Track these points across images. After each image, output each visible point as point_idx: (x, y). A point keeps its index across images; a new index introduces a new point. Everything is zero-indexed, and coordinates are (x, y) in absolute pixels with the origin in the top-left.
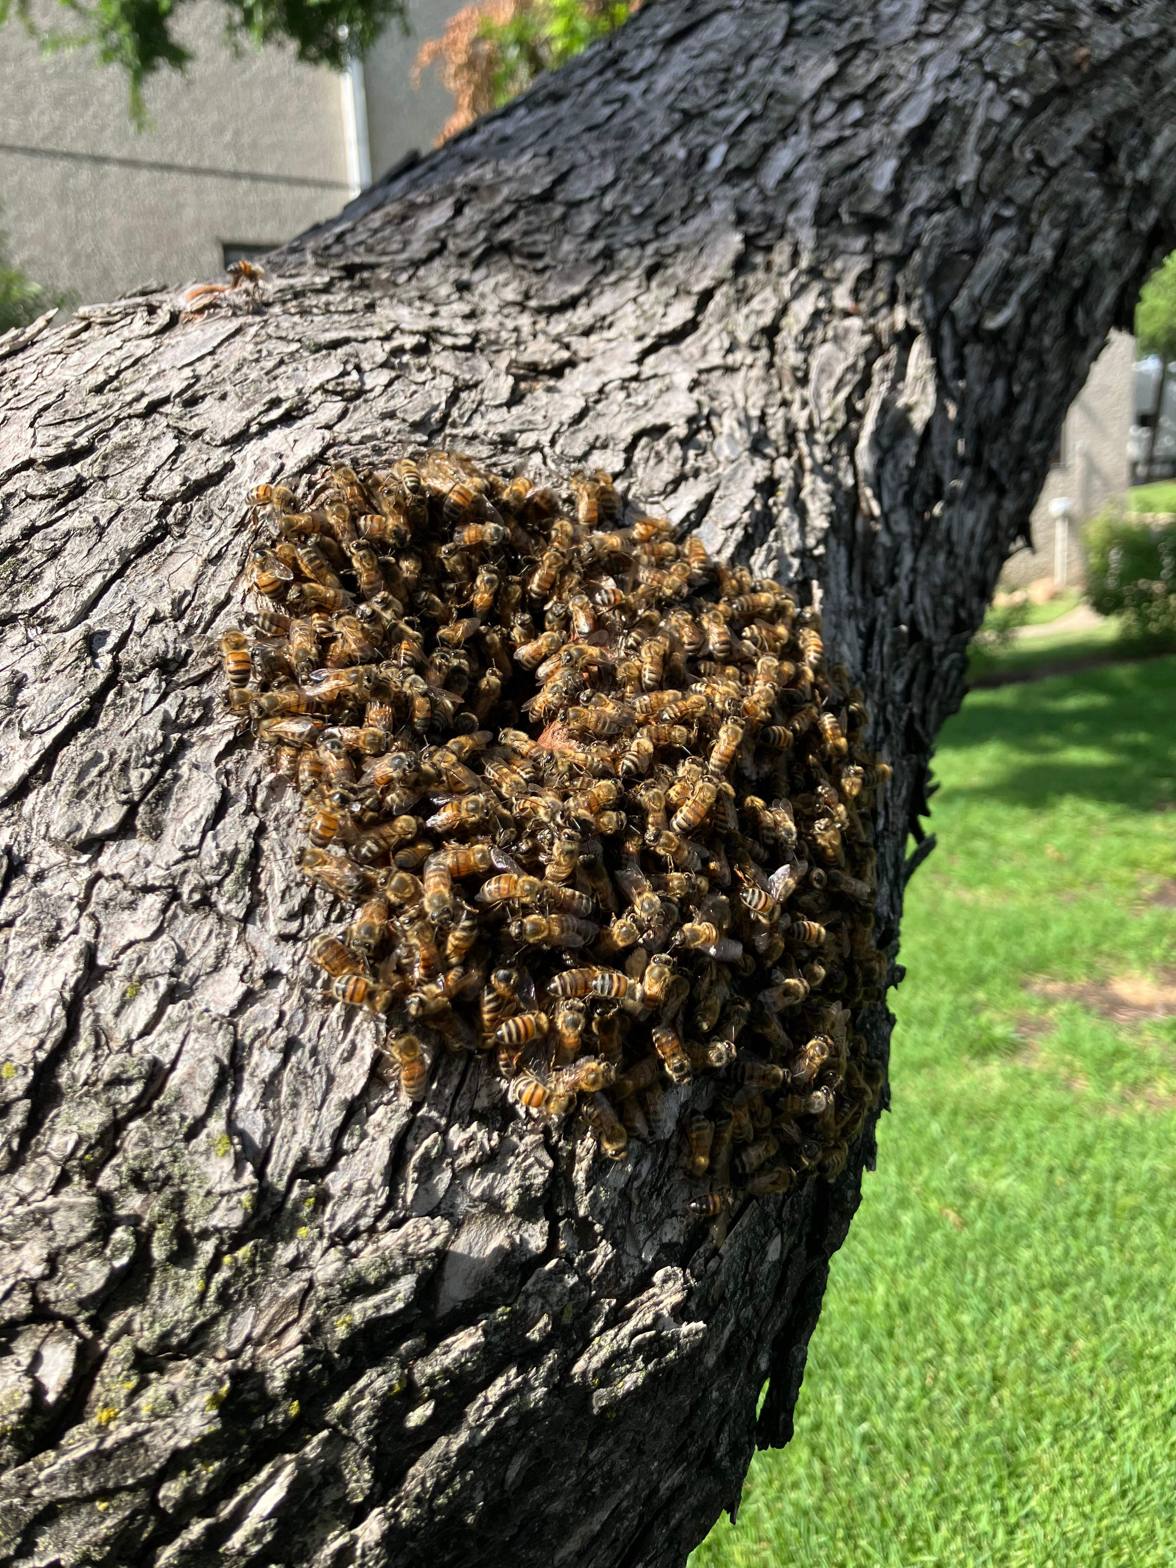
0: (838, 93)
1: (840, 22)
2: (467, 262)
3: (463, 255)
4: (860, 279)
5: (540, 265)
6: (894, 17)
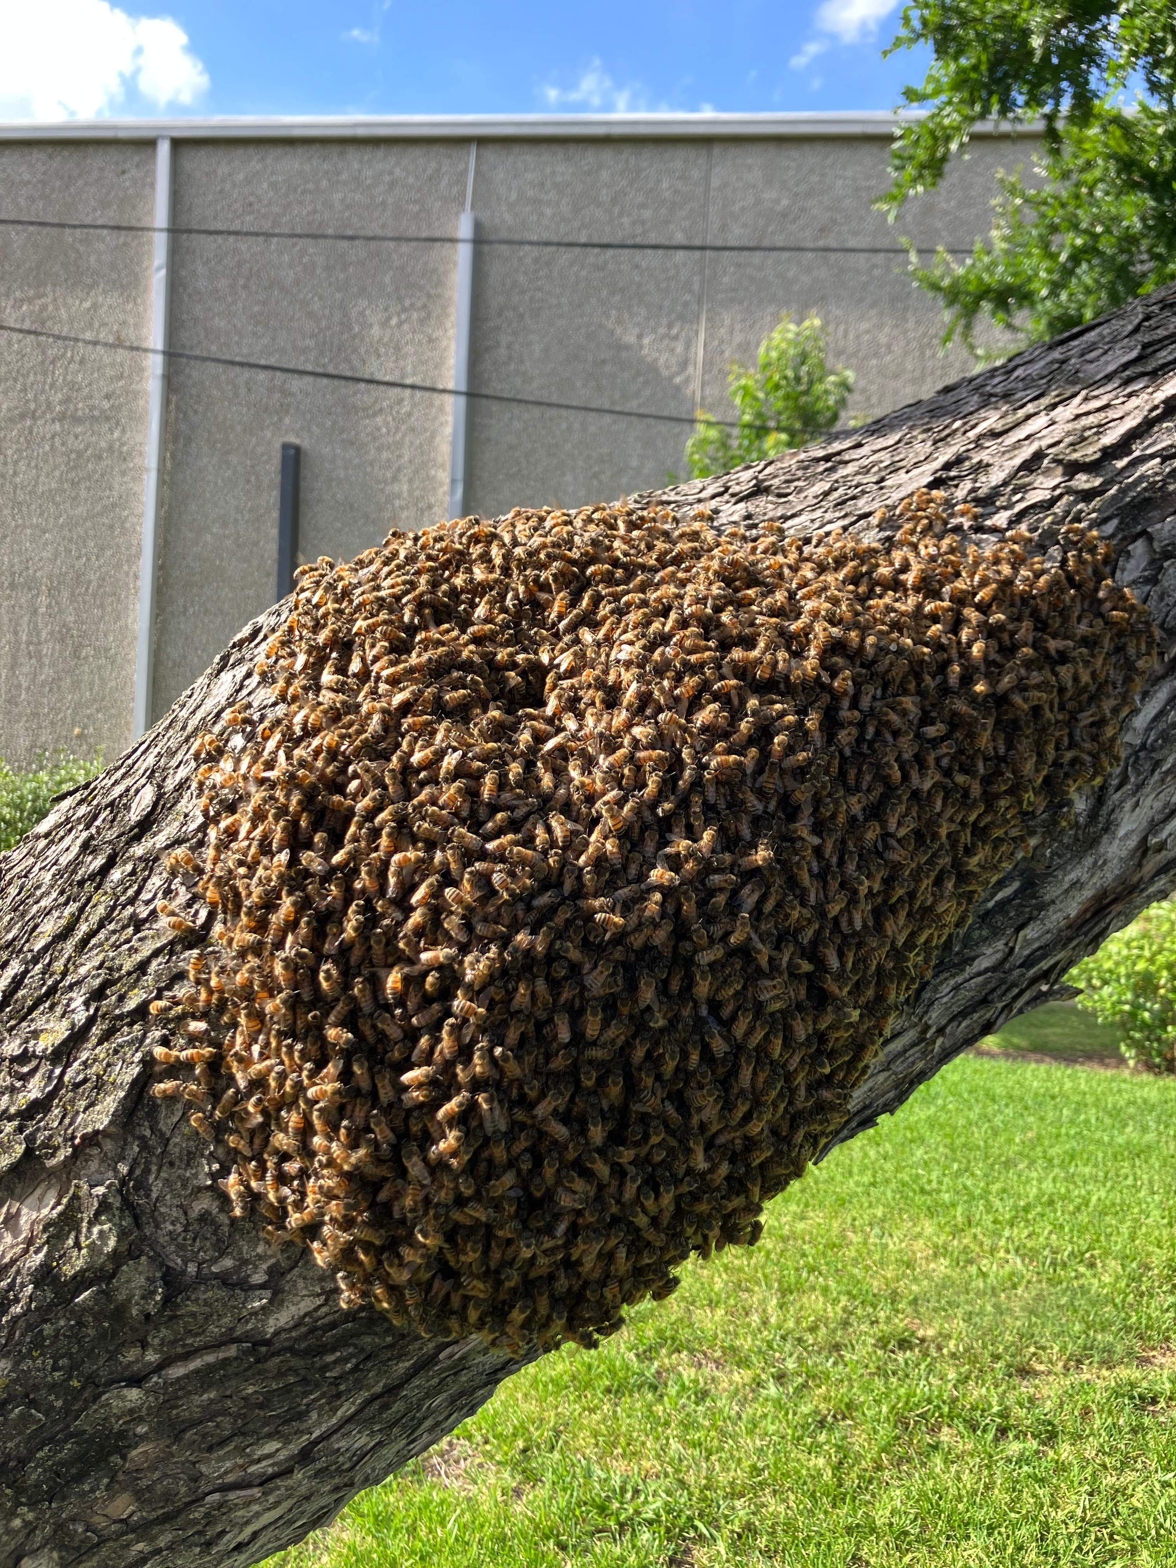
0: (1130, 372)
4: (1033, 506)
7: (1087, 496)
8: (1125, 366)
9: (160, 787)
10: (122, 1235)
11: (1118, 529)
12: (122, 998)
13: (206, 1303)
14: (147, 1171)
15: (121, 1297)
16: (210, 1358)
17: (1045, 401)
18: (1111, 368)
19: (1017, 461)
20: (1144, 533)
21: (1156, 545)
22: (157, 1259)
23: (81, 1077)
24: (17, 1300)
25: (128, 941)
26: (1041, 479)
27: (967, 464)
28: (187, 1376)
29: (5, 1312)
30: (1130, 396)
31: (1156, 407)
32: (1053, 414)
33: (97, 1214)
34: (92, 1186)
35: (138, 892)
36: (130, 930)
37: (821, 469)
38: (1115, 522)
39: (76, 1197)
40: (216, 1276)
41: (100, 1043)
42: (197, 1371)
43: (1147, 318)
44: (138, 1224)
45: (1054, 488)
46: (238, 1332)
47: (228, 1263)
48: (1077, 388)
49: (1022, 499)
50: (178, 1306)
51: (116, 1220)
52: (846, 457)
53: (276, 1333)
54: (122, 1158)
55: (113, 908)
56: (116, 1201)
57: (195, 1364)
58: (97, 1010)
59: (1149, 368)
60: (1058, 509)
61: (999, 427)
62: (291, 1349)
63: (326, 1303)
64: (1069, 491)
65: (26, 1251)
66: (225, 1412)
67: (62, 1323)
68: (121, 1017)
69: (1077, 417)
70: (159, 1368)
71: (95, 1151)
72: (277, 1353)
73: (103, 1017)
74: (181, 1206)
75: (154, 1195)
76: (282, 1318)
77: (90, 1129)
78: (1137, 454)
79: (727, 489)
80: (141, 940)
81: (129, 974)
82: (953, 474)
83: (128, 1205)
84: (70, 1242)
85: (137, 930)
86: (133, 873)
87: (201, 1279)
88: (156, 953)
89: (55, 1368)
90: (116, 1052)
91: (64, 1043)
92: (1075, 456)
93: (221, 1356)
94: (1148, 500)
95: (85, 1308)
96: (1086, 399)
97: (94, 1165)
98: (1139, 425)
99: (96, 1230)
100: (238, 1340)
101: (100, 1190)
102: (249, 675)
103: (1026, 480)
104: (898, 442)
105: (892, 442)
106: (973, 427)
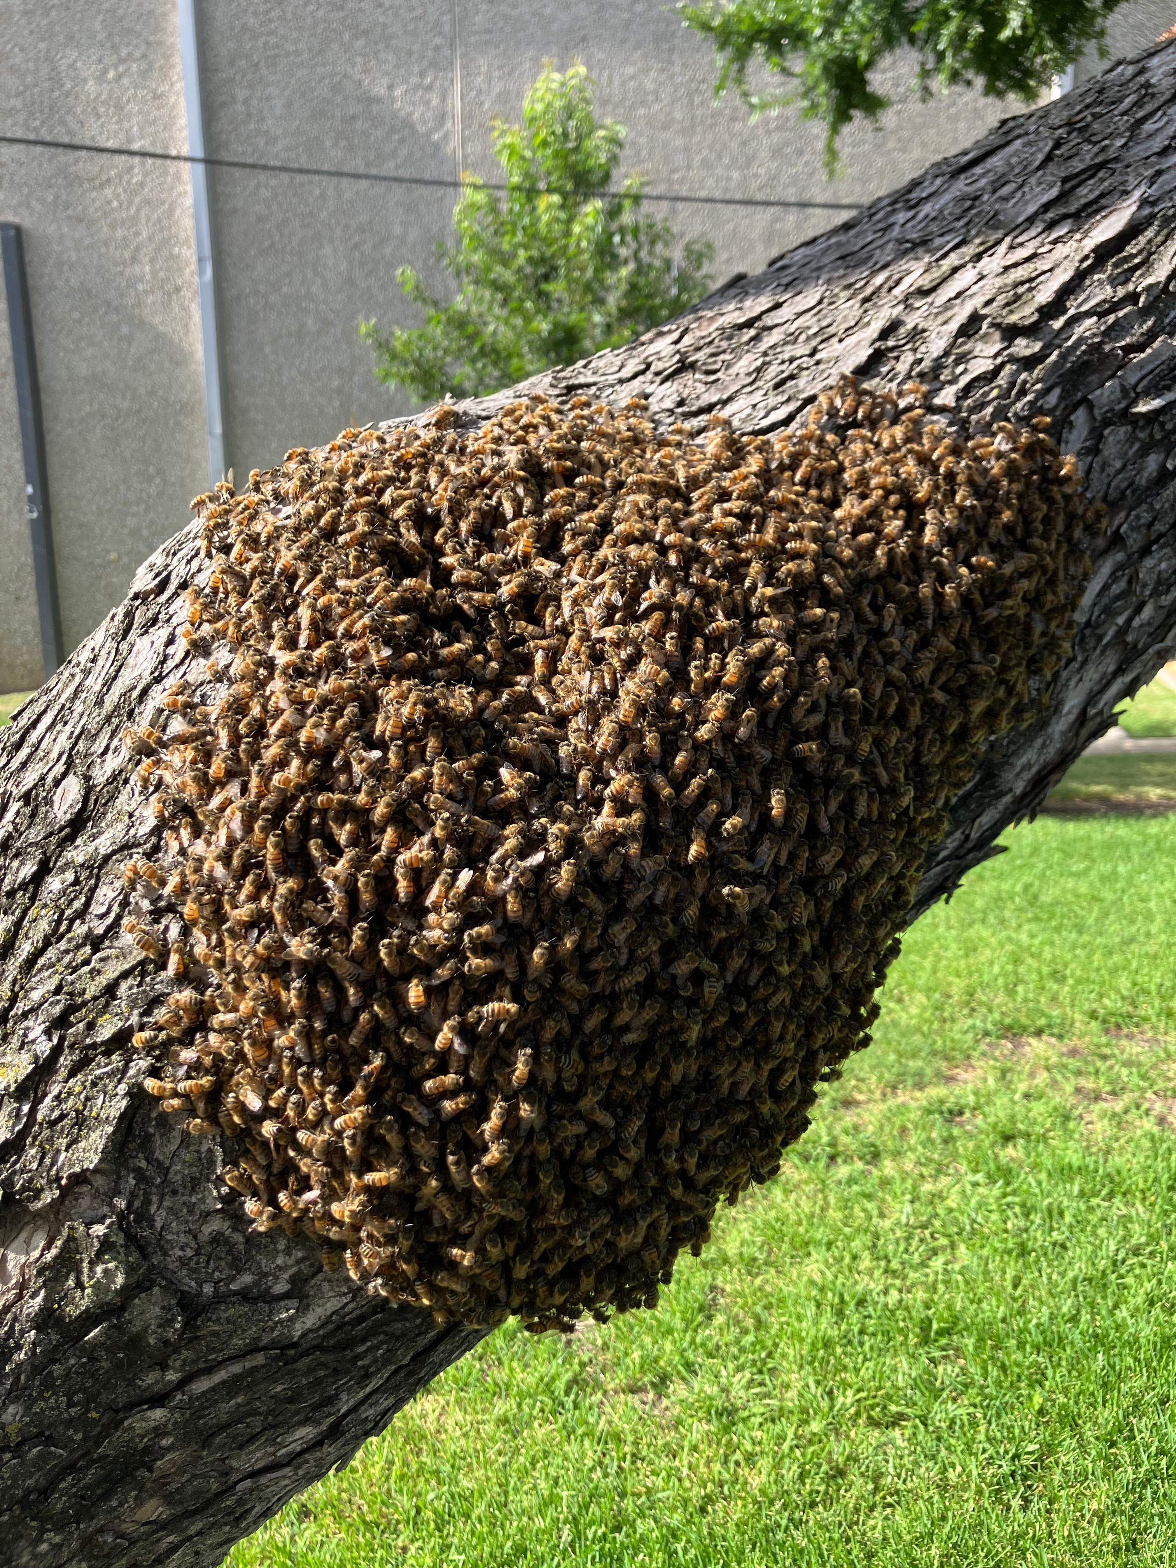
0: (1050, 215)
1: (1095, 145)
2: (658, 379)
3: (657, 374)
4: (976, 379)
5: (712, 378)
6: (1150, 136)
7: (1029, 363)
8: (1046, 207)
9: (87, 778)
10: (130, 1271)
11: (1061, 398)
12: (91, 1026)
13: (229, 1321)
14: (147, 1202)
15: (136, 1328)
16: (236, 1368)
17: (969, 250)
18: (1031, 209)
19: (954, 326)
20: (1084, 400)
21: (1097, 412)
22: (172, 1287)
23: (56, 1113)
24: (19, 1347)
25: (86, 962)
26: (979, 346)
27: (902, 331)
28: (213, 1389)
29: (9, 1360)
30: (1055, 242)
31: (1086, 257)
32: (980, 265)
33: (99, 1254)
34: (88, 1225)
35: (87, 905)
36: (88, 949)
37: (745, 338)
38: (1057, 392)
39: (70, 1239)
40: (235, 1293)
41: (72, 1074)
42: (224, 1382)
43: (1057, 145)
44: (145, 1256)
45: (995, 356)
46: (265, 1341)
47: (247, 1279)
48: (999, 234)
49: (965, 371)
50: (198, 1328)
51: (122, 1257)
52: (768, 321)
53: (303, 1335)
54: (117, 1193)
55: (59, 922)
56: (119, 1239)
57: (221, 1376)
58: (62, 1039)
59: (1072, 209)
60: (1002, 380)
61: (926, 282)
62: (318, 1347)
63: (353, 1299)
64: (1012, 359)
65: (20, 1297)
66: (254, 1413)
67: (72, 1361)
68: (94, 1046)
69: (1007, 269)
70: (181, 1384)
71: (85, 1188)
72: (306, 1353)
73: (72, 1047)
74: (190, 1232)
75: (158, 1225)
76: (310, 1320)
77: (77, 1169)
78: (1072, 312)
79: (649, 366)
80: (102, 960)
81: (95, 998)
82: (891, 343)
83: (131, 1239)
84: (71, 1283)
85: (96, 950)
86: (76, 882)
87: (219, 1298)
88: (125, 975)
89: (70, 1405)
90: (94, 1084)
91: (28, 1077)
92: (1013, 318)
93: (248, 1365)
94: (1086, 363)
95: (95, 1344)
96: (1011, 247)
97: (85, 1202)
98: (1072, 279)
99: (99, 1269)
100: (265, 1348)
101: (99, 1230)
102: (171, 641)
103: (966, 348)
104: (820, 302)
105: (813, 302)
106: (898, 282)
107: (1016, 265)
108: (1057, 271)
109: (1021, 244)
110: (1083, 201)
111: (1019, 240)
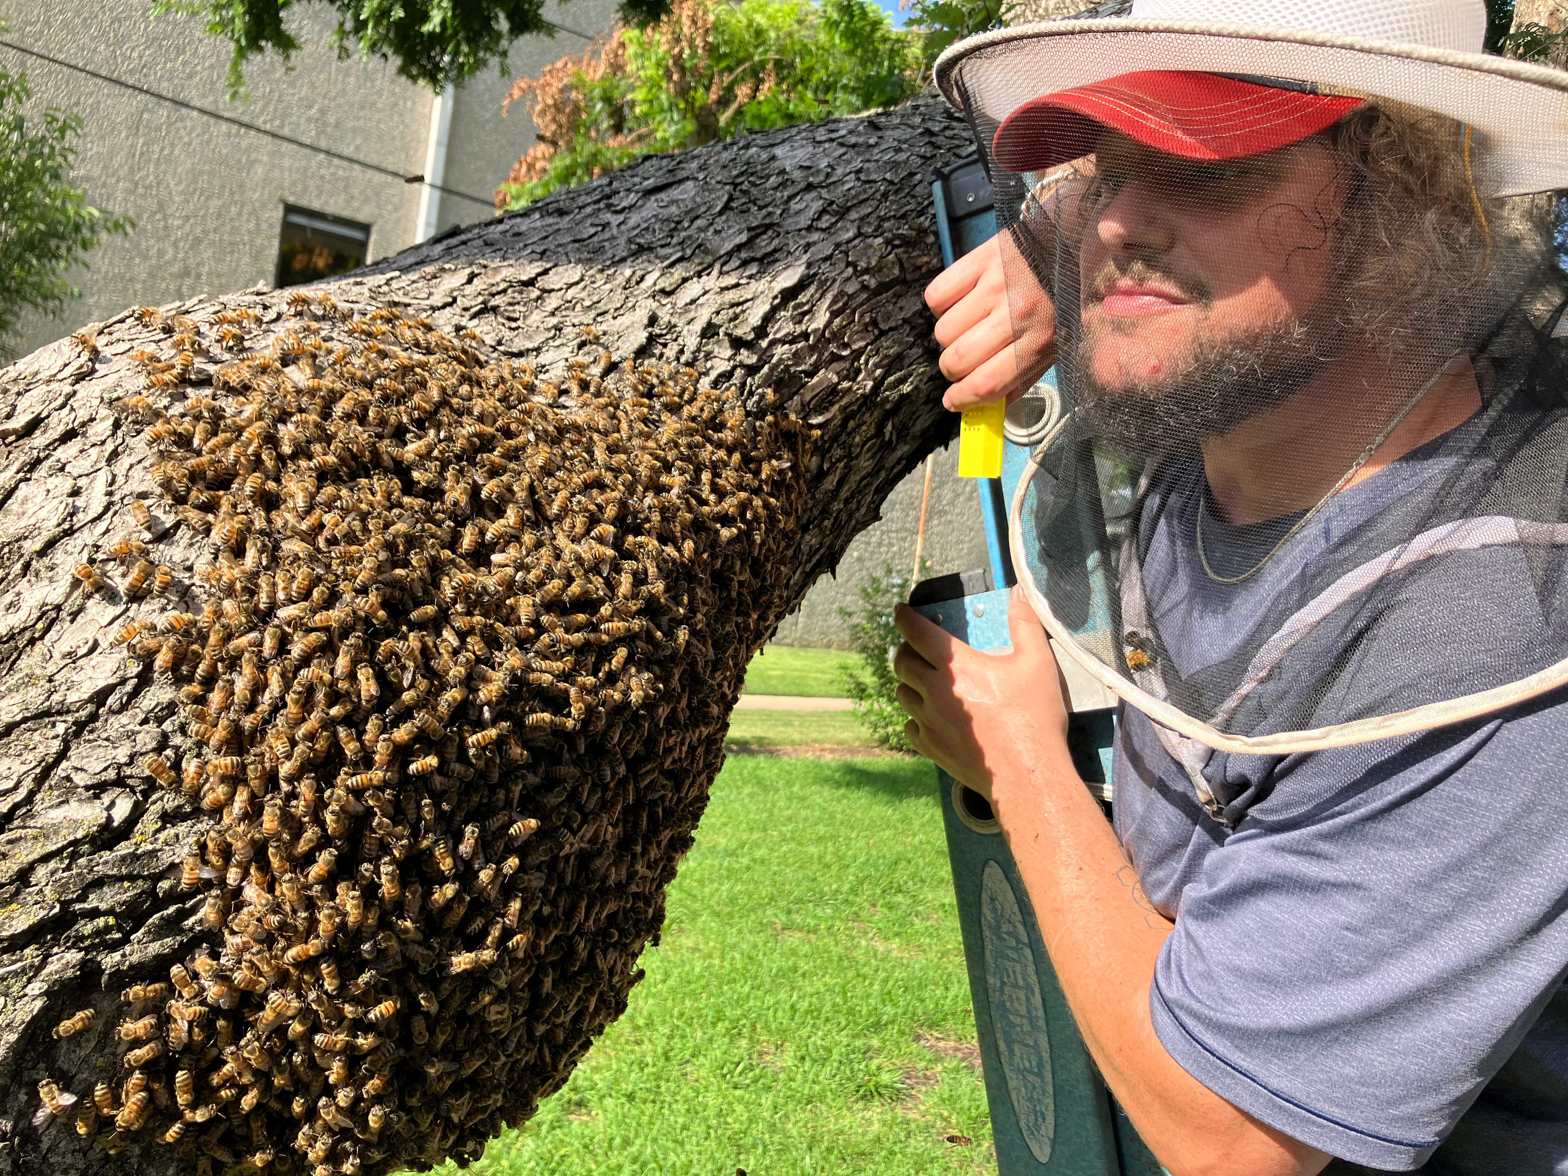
0: (744, 255)
1: (761, 208)
2: (467, 315)
3: (466, 309)
4: (720, 375)
5: (514, 325)
6: (798, 213)
7: (752, 370)
8: (739, 248)
17: (691, 266)
18: (729, 246)
19: (697, 327)
26: (718, 349)
27: (661, 322)
31: (776, 296)
32: (702, 281)
37: (532, 295)
43: (731, 199)
45: (729, 360)
48: (709, 259)
49: (713, 367)
52: (544, 283)
59: (759, 255)
60: (737, 380)
61: (666, 283)
64: (741, 365)
69: (723, 289)
78: (771, 337)
82: (657, 331)
92: (737, 332)
94: (784, 378)
96: (721, 273)
98: (769, 311)
103: (709, 348)
104: (582, 280)
105: (576, 278)
106: (642, 278)
107: (727, 288)
108: (758, 302)
109: (727, 273)
110: (764, 251)
111: (725, 268)
